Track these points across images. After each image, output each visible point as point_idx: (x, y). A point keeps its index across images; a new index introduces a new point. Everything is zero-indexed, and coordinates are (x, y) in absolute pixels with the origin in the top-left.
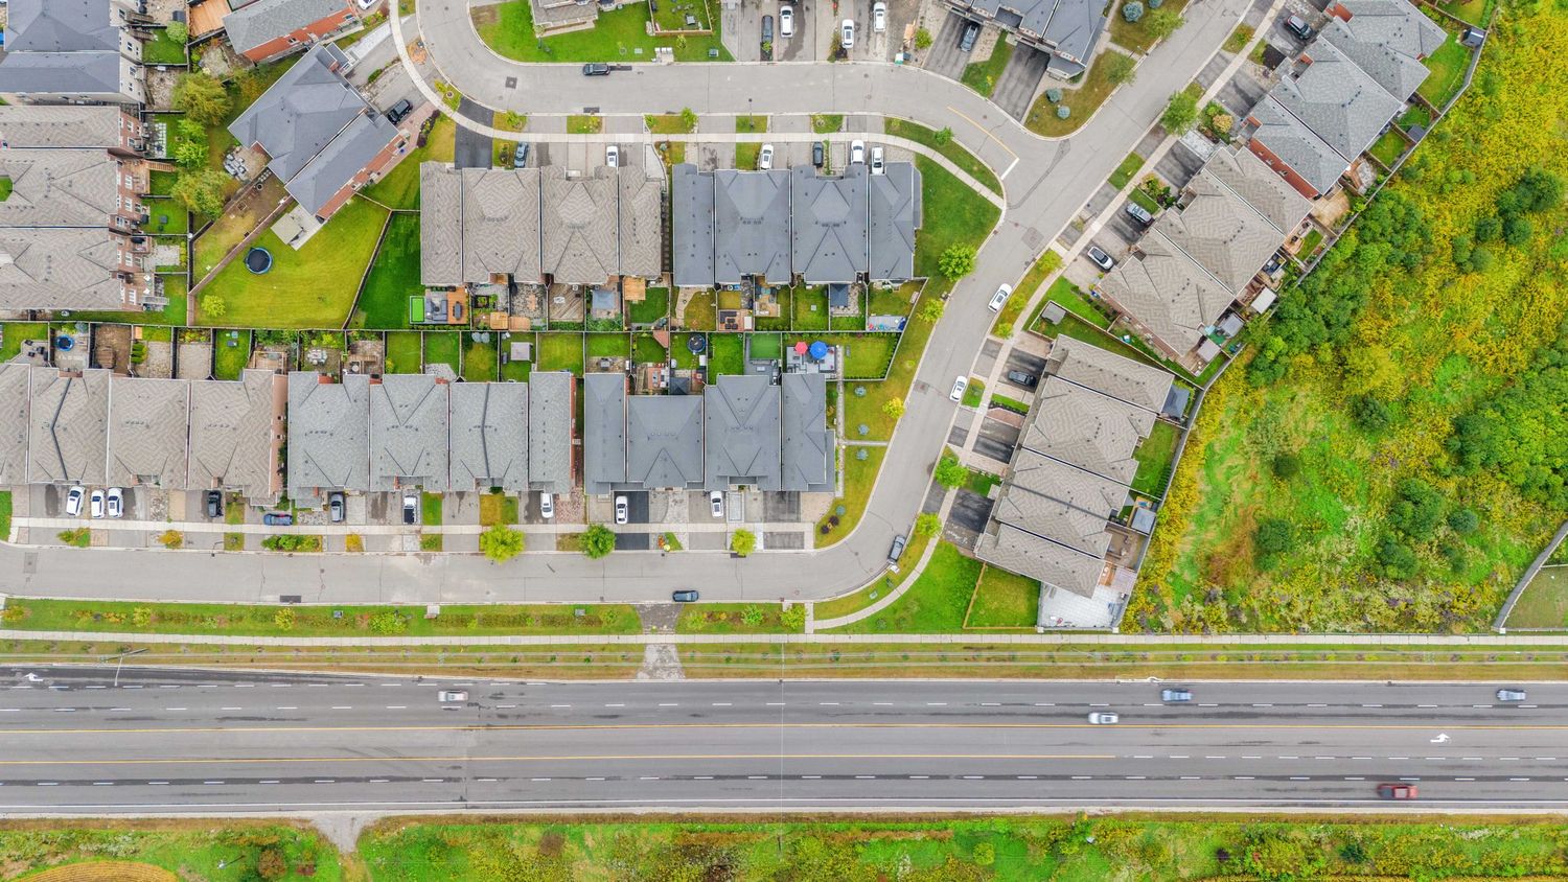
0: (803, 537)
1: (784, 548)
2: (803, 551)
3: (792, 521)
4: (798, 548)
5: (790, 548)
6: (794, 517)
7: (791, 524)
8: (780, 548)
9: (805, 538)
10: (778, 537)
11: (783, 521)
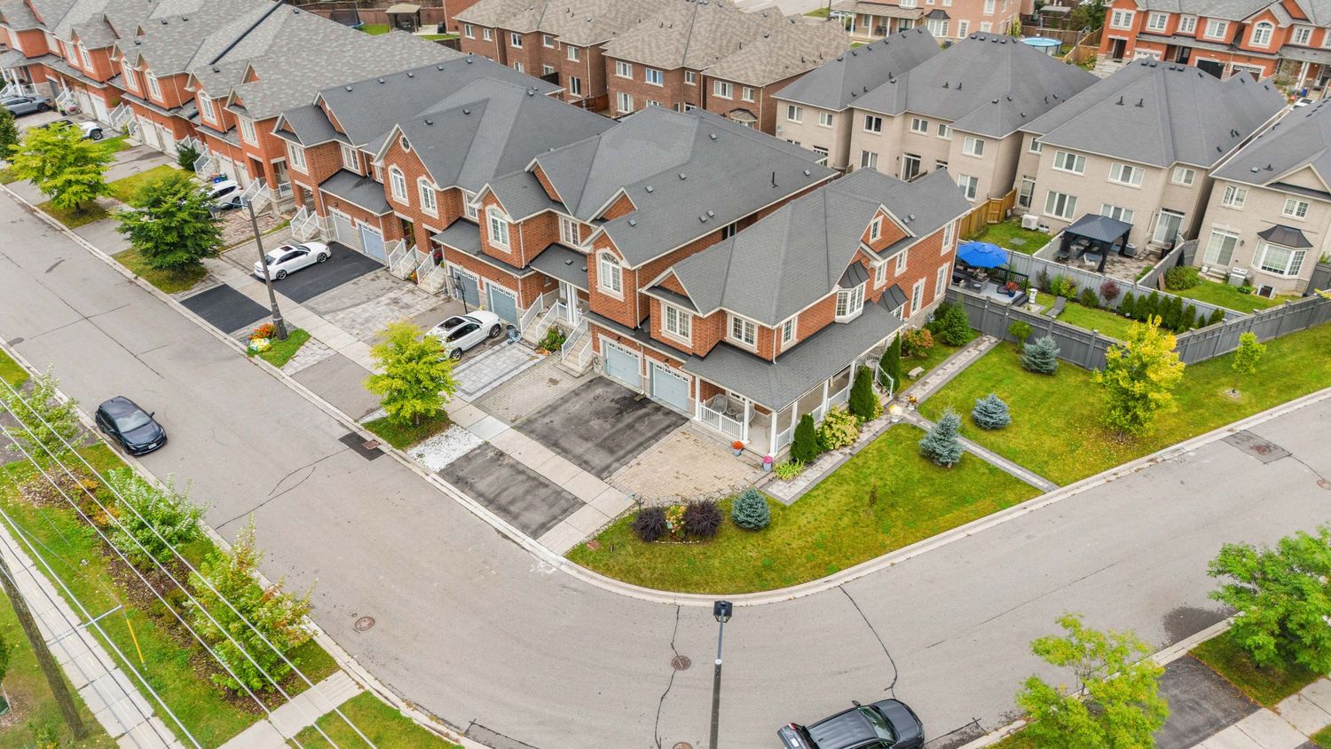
0: (566, 512)
1: (490, 502)
2: (527, 541)
3: (583, 463)
4: (524, 528)
5: (503, 510)
6: (600, 459)
7: (573, 468)
8: (480, 496)
9: (572, 518)
10: (505, 472)
11: (564, 452)
